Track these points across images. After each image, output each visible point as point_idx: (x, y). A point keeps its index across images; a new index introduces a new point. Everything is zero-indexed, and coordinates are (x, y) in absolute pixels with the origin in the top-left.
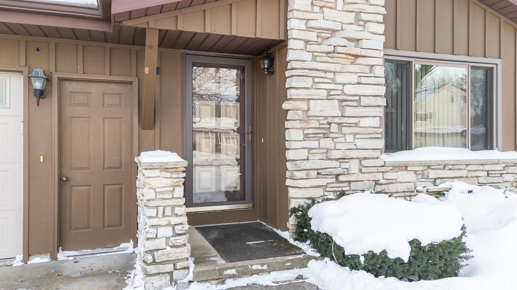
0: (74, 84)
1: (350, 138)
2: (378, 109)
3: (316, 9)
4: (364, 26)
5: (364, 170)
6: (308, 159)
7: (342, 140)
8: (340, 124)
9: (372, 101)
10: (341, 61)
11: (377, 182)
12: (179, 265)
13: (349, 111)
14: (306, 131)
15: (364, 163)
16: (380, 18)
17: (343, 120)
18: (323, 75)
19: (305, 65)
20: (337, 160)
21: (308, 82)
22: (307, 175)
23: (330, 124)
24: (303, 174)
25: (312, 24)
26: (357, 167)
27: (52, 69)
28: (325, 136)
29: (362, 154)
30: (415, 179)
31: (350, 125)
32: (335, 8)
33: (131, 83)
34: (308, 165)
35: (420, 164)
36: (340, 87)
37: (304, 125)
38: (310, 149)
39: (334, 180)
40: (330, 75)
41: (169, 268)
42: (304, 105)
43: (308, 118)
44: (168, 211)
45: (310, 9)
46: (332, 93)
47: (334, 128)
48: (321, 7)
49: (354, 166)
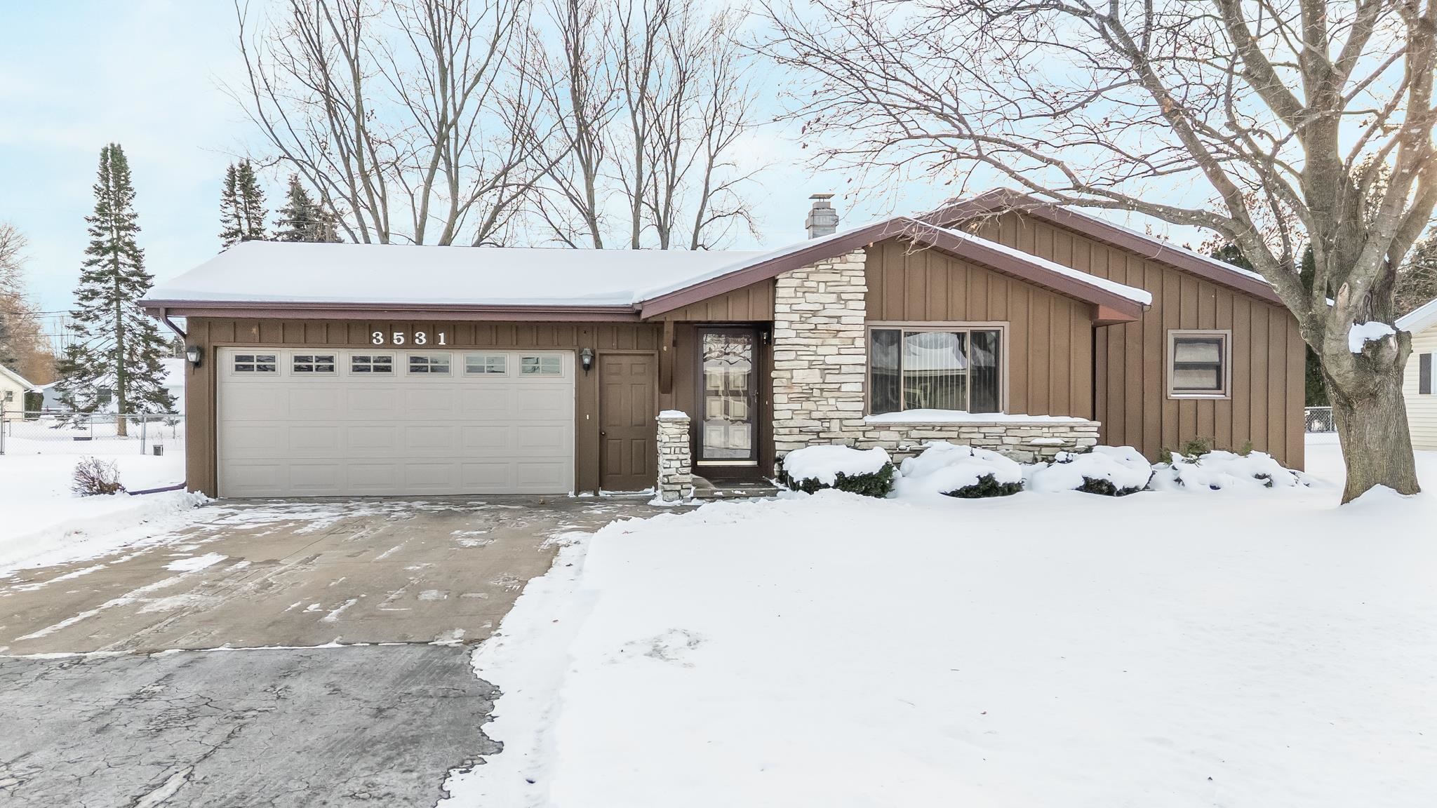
0: (610, 357)
1: (832, 401)
2: (859, 376)
3: (799, 294)
4: (845, 304)
5: (844, 429)
6: (792, 418)
7: (825, 403)
8: (822, 390)
9: (851, 370)
10: (822, 335)
11: (856, 440)
12: (684, 486)
13: (829, 378)
14: (790, 396)
15: (845, 422)
16: (862, 296)
17: (824, 386)
18: (806, 348)
19: (789, 342)
20: (820, 419)
21: (792, 355)
22: (790, 431)
23: (812, 389)
24: (787, 431)
25: (795, 307)
26: (838, 426)
27: (595, 347)
28: (808, 399)
29: (842, 415)
30: (898, 439)
31: (831, 391)
32: (817, 292)
33: (653, 355)
34: (791, 424)
35: (903, 425)
36: (822, 358)
37: (788, 391)
38: (793, 411)
39: (816, 437)
40: (814, 348)
41: (678, 487)
42: (788, 375)
43: (791, 385)
44: (677, 450)
45: (794, 295)
46: (814, 363)
47: (816, 393)
48: (804, 293)
49: (835, 425)
